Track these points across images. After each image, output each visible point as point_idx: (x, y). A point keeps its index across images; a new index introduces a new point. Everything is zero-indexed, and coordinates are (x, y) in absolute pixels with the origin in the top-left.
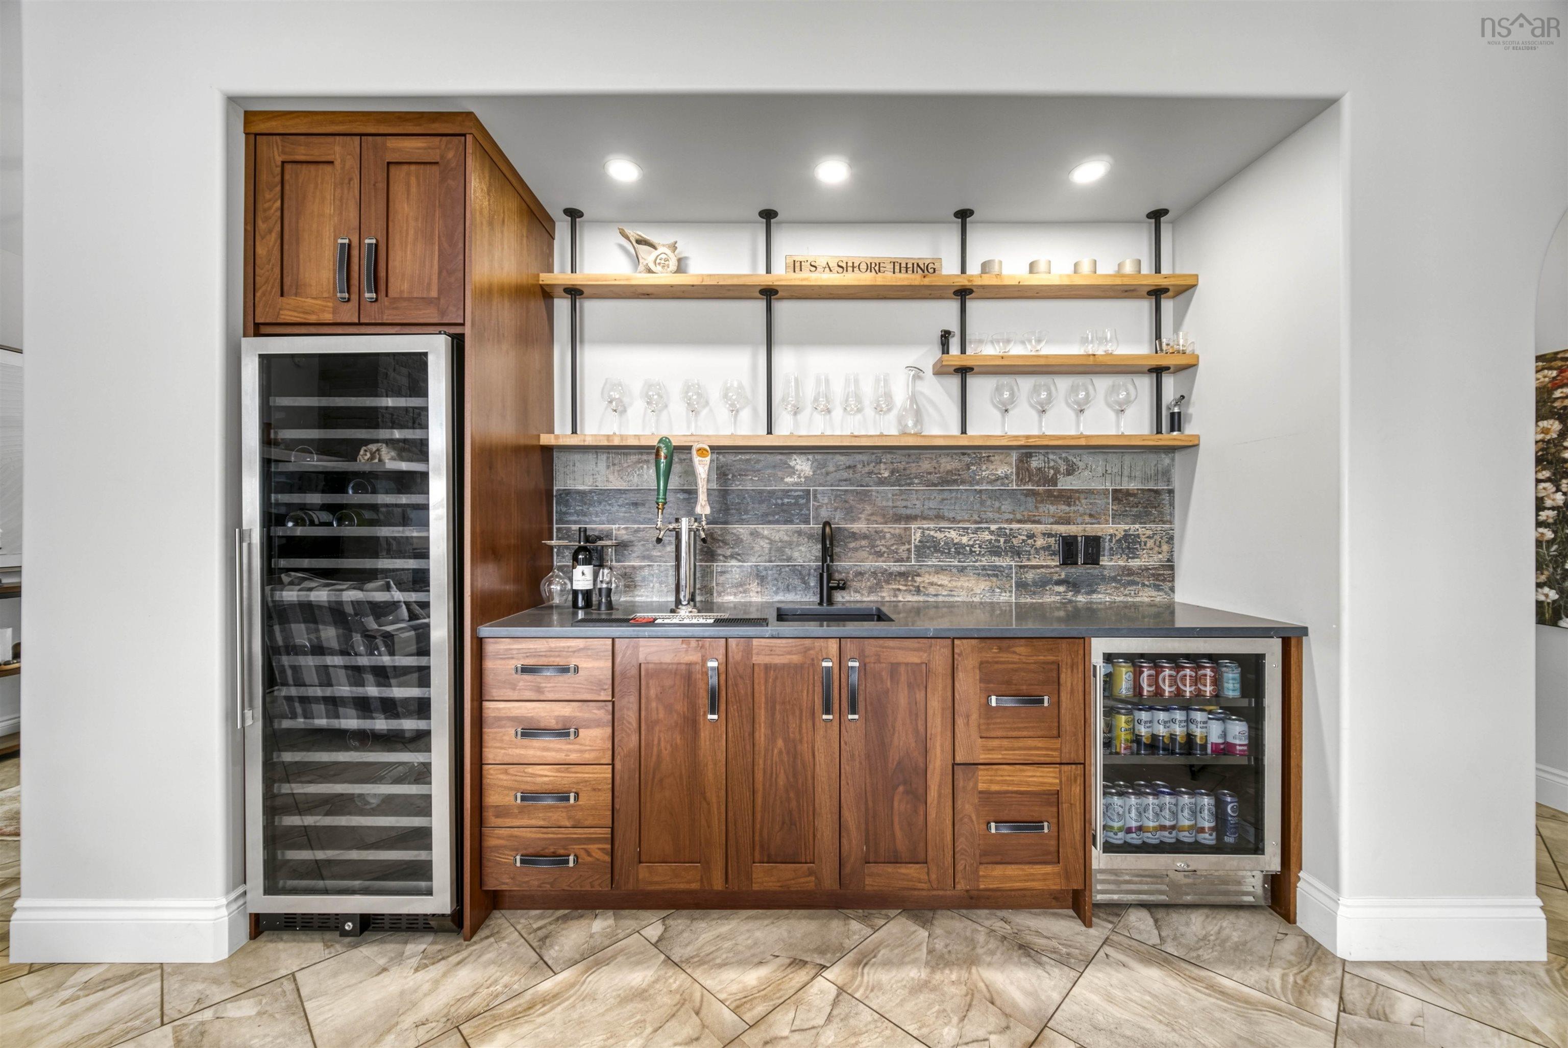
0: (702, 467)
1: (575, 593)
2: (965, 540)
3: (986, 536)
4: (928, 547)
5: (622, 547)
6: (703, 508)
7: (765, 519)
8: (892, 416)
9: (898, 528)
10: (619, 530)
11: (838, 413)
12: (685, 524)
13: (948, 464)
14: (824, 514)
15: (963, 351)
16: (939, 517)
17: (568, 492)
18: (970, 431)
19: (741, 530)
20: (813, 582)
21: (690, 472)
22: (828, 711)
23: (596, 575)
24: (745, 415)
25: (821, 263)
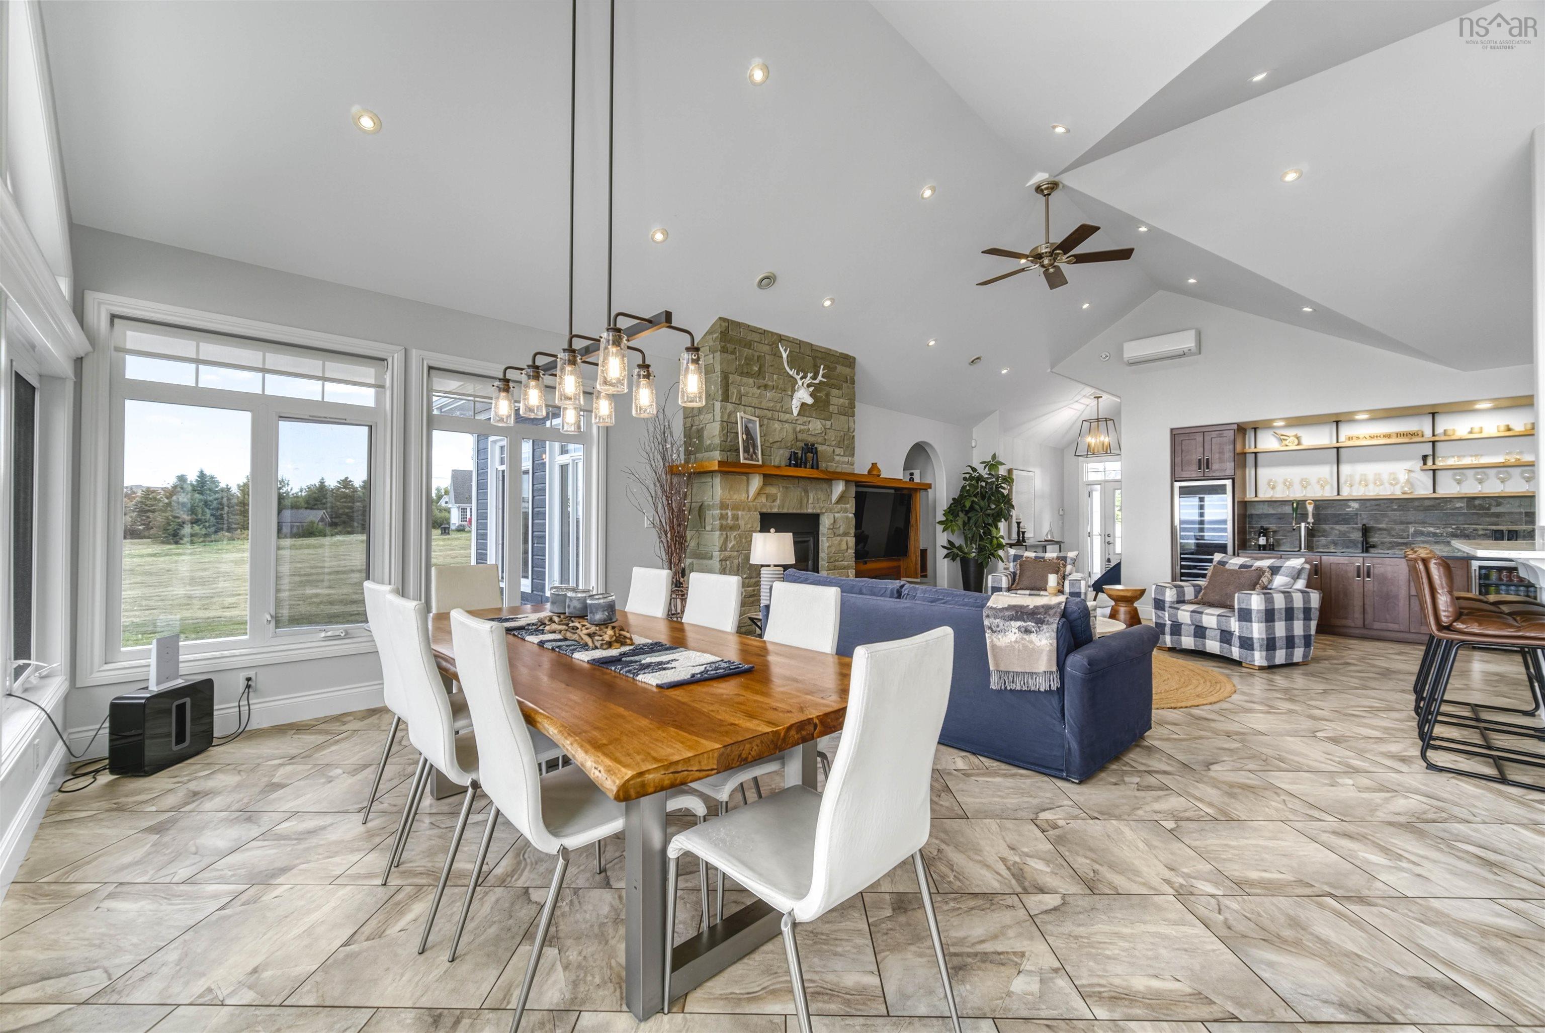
0: (1310, 508)
1: (1260, 546)
2: (1438, 531)
3: (1450, 530)
4: (1418, 533)
5: (1274, 532)
6: (1311, 520)
7: (1337, 523)
8: (1398, 487)
9: (1402, 527)
10: (1273, 527)
11: (1371, 486)
12: (1303, 525)
13: (1427, 503)
14: (1365, 522)
15: (1434, 463)
16: (1423, 523)
17: (1252, 515)
18: (1438, 490)
19: (1326, 527)
20: (1360, 546)
21: (1305, 508)
22: (1358, 576)
23: (1267, 540)
24: (1327, 488)
25: (1361, 436)
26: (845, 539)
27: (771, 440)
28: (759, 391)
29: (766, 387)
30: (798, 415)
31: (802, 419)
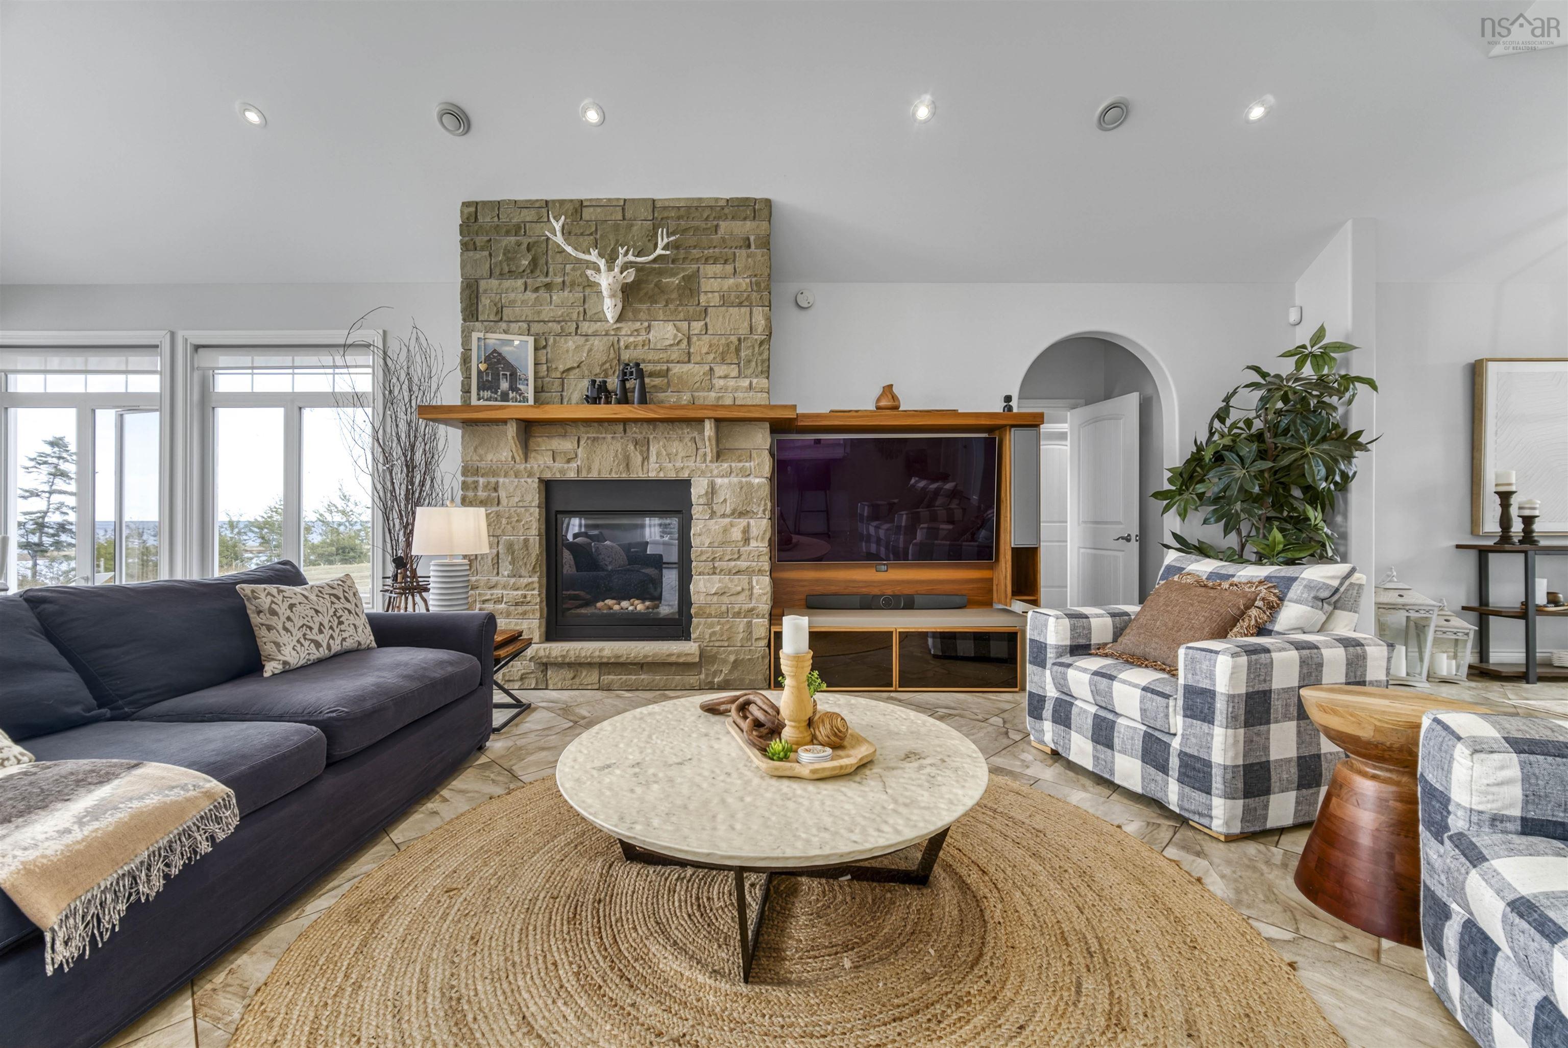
26: (743, 522)
27: (561, 368)
28: (535, 295)
29: (548, 287)
30: (620, 319)
31: (627, 328)
